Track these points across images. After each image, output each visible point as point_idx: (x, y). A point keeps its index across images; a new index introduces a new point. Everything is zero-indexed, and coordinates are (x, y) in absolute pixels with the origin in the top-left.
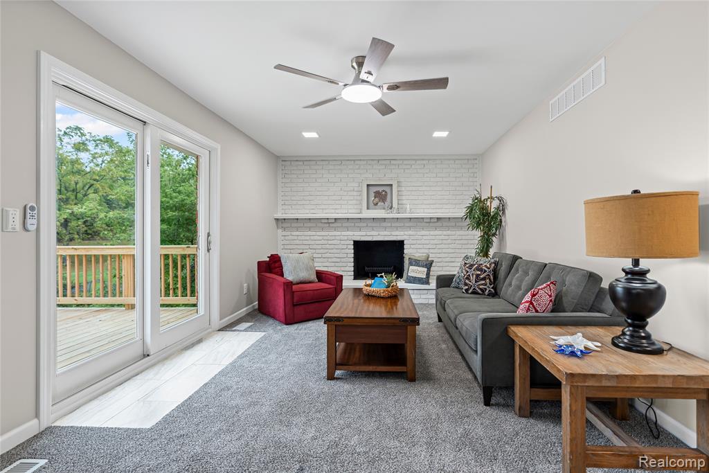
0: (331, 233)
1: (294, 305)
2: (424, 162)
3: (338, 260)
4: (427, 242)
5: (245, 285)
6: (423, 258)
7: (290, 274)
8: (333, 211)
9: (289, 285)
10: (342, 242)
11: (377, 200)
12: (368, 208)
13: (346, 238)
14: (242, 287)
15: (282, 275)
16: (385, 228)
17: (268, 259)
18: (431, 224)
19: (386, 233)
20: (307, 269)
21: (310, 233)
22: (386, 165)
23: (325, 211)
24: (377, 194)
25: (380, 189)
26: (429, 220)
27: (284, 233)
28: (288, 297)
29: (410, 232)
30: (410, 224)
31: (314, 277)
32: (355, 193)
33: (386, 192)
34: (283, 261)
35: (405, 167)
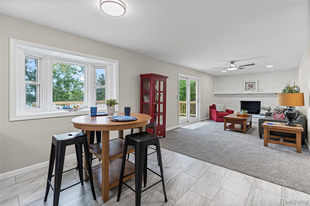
0: (232, 98)
1: (219, 117)
2: (270, 73)
3: (235, 107)
4: (271, 102)
5: (206, 112)
6: (268, 108)
7: (218, 110)
8: (233, 91)
9: (217, 112)
10: (237, 101)
11: (249, 87)
12: (246, 90)
13: (237, 100)
14: (205, 112)
15: (216, 110)
16: (253, 97)
17: (212, 105)
18: (272, 95)
19: (253, 98)
20: (223, 109)
21: (225, 98)
22: (253, 75)
23: (230, 92)
24: (249, 85)
25: (251, 84)
26: (271, 94)
27: (217, 98)
28: (217, 115)
29: (263, 98)
30: (263, 95)
31: (225, 111)
32: (241, 86)
33: (253, 85)
34: (216, 106)
35: (261, 75)
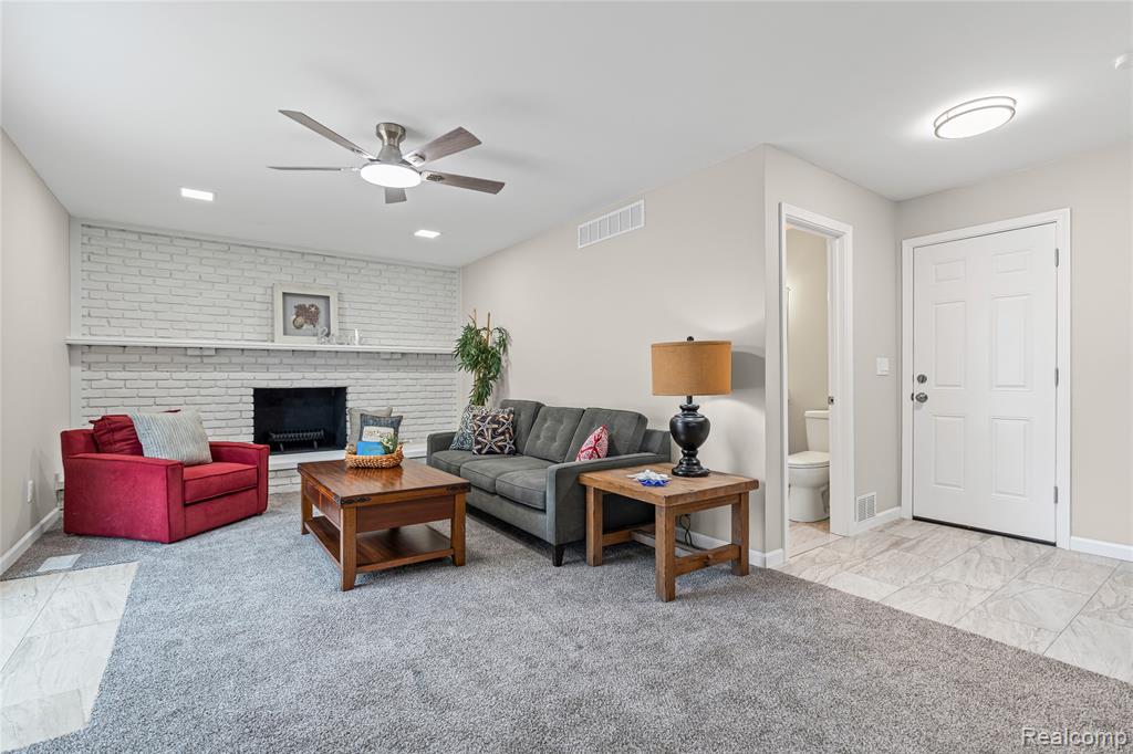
0: (205, 376)
1: (186, 506)
2: (380, 267)
3: (223, 424)
4: (386, 389)
6: (383, 414)
8: (212, 335)
9: (174, 470)
10: (230, 391)
11: (300, 320)
12: (285, 334)
13: (239, 383)
16: (315, 367)
17: (91, 427)
18: (391, 362)
19: (316, 375)
20: (195, 441)
21: (156, 375)
22: (316, 263)
23: (191, 334)
24: (301, 310)
25: (307, 302)
26: (388, 357)
27: (88, 375)
28: (176, 490)
29: (358, 375)
30: (360, 362)
31: (206, 454)
32: (258, 306)
33: (317, 308)
34: (140, 429)
35: (350, 270)
